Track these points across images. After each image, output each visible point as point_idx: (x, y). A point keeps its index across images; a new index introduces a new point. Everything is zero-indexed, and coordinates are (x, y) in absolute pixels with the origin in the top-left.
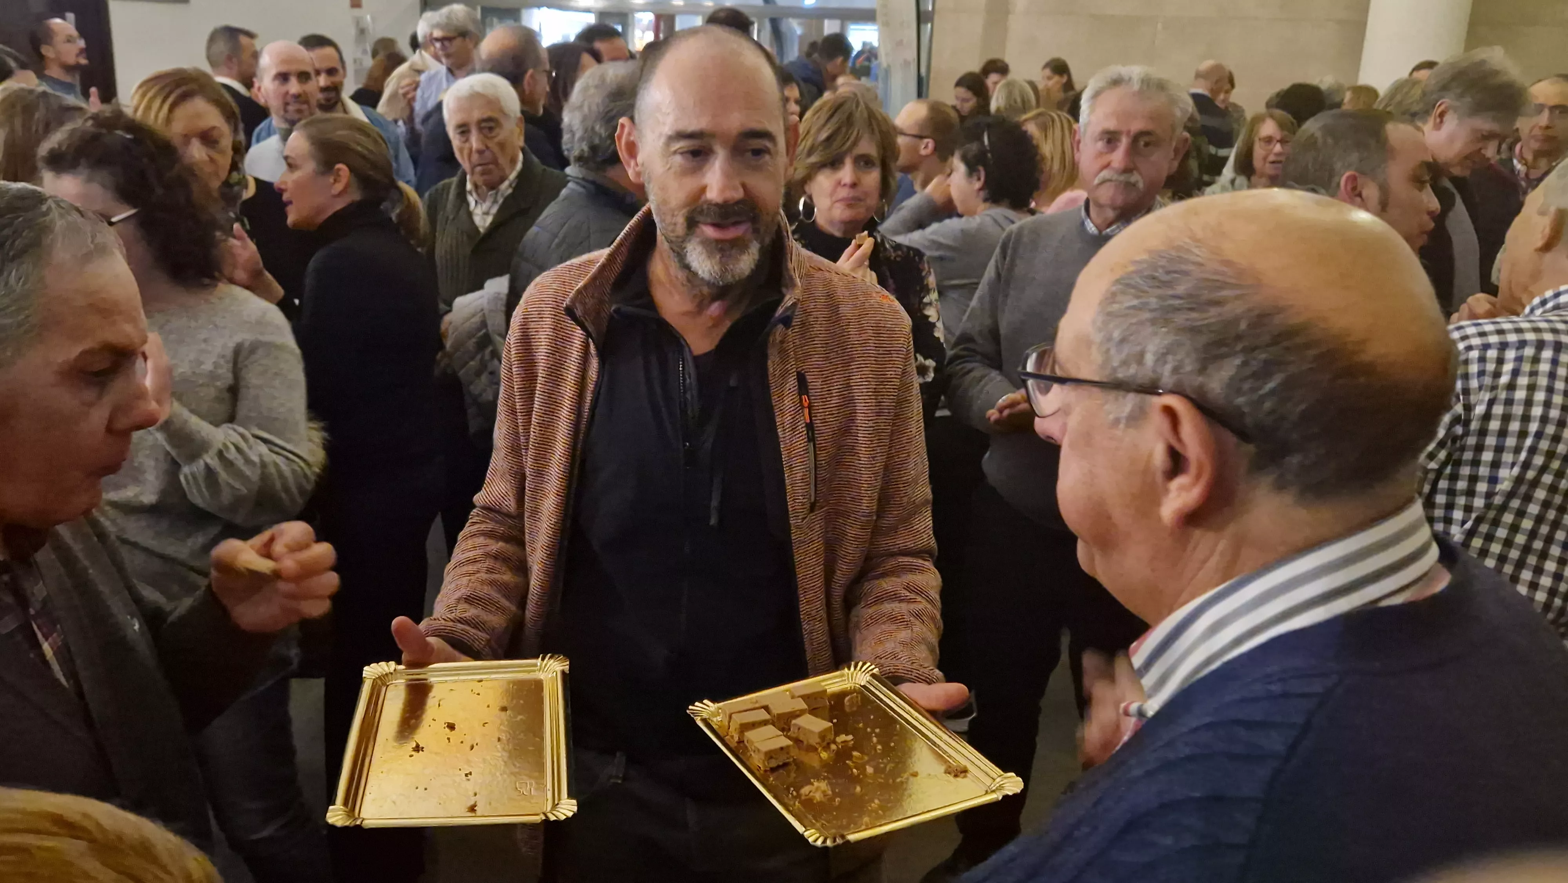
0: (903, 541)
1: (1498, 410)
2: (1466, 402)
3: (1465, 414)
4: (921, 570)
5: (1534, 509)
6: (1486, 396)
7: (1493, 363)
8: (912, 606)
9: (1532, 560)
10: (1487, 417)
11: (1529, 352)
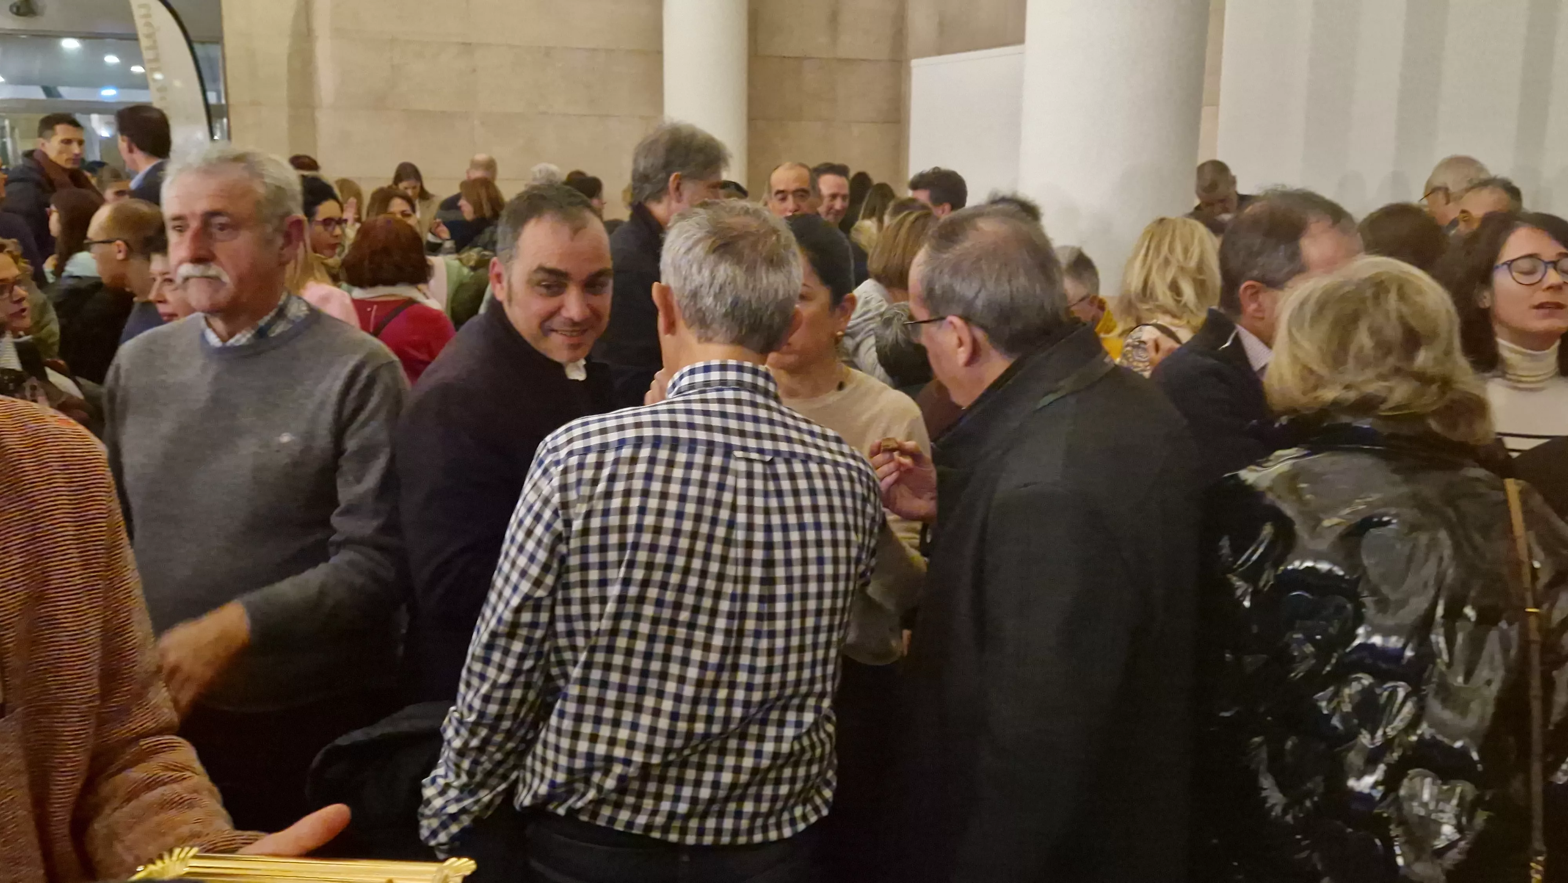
0: (141, 721)
1: (596, 522)
2: (566, 518)
3: (566, 531)
4: (172, 747)
5: (644, 628)
6: (583, 508)
7: (591, 469)
8: (185, 783)
9: (653, 683)
10: (585, 531)
11: (626, 452)
